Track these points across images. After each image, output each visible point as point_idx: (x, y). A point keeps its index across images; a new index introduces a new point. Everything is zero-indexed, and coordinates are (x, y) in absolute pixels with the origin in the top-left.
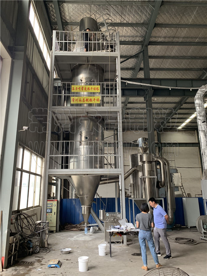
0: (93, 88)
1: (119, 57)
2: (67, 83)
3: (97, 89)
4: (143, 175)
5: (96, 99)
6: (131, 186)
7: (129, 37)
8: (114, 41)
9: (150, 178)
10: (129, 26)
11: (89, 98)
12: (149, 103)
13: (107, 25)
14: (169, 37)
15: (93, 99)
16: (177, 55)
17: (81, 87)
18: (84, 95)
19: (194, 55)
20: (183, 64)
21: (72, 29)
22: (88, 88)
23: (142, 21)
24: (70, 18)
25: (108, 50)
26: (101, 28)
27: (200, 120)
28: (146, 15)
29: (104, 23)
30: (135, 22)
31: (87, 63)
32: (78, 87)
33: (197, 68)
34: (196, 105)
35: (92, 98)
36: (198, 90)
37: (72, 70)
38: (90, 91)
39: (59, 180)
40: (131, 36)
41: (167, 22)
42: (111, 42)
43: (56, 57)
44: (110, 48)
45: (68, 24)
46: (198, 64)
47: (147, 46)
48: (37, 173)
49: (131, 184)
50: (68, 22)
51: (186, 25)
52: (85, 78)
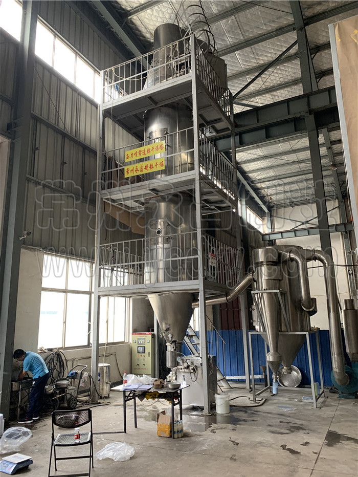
0: (155, 147)
1: (194, 80)
3: (161, 147)
6: (253, 309)
9: (269, 292)
17: (138, 151)
22: (148, 151)
31: (155, 107)
43: (105, 111)
47: (302, 29)
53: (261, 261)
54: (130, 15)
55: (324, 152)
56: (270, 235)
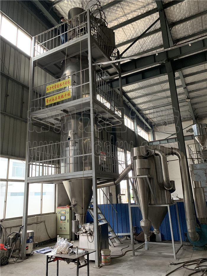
0: (64, 83)
1: (89, 39)
3: (69, 82)
5: (67, 94)
15: (64, 95)
22: (60, 85)
47: (162, 10)
54: (54, 4)
55: (182, 91)
56: (153, 143)
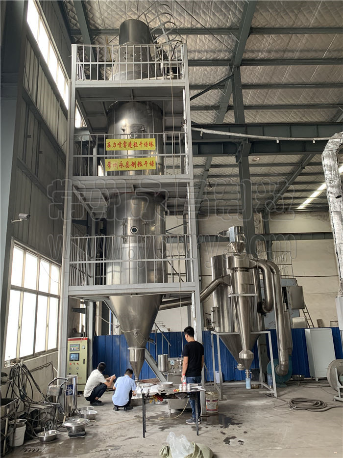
0: (143, 143)
1: (187, 88)
2: (97, 134)
3: (151, 144)
4: (234, 293)
5: (149, 162)
6: (213, 311)
7: (207, 52)
8: (178, 60)
9: (245, 296)
10: (207, 34)
11: (137, 160)
12: (244, 166)
13: (167, 33)
14: (276, 51)
15: (143, 163)
16: (292, 81)
17: (122, 142)
18: (128, 156)
19: (321, 81)
20: (303, 97)
21: (107, 40)
22: (135, 144)
23: (228, 25)
24: (104, 21)
25: (167, 75)
26: (157, 37)
27: (331, 193)
28: (234, 14)
29: (161, 29)
30: (216, 26)
31: (133, 100)
32: (117, 141)
33: (327, 102)
34: (324, 168)
35: (143, 160)
36: (327, 141)
37: (107, 113)
38: (139, 148)
39: (91, 304)
40: (211, 51)
41: (273, 24)
42: (173, 62)
43: (77, 90)
44: (171, 73)
45: (100, 33)
46: (329, 96)
47: (238, 67)
48: (51, 293)
49: (213, 308)
50: (100, 30)
51: (306, 28)
52: (130, 125)
53: (235, 267)
